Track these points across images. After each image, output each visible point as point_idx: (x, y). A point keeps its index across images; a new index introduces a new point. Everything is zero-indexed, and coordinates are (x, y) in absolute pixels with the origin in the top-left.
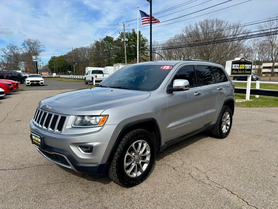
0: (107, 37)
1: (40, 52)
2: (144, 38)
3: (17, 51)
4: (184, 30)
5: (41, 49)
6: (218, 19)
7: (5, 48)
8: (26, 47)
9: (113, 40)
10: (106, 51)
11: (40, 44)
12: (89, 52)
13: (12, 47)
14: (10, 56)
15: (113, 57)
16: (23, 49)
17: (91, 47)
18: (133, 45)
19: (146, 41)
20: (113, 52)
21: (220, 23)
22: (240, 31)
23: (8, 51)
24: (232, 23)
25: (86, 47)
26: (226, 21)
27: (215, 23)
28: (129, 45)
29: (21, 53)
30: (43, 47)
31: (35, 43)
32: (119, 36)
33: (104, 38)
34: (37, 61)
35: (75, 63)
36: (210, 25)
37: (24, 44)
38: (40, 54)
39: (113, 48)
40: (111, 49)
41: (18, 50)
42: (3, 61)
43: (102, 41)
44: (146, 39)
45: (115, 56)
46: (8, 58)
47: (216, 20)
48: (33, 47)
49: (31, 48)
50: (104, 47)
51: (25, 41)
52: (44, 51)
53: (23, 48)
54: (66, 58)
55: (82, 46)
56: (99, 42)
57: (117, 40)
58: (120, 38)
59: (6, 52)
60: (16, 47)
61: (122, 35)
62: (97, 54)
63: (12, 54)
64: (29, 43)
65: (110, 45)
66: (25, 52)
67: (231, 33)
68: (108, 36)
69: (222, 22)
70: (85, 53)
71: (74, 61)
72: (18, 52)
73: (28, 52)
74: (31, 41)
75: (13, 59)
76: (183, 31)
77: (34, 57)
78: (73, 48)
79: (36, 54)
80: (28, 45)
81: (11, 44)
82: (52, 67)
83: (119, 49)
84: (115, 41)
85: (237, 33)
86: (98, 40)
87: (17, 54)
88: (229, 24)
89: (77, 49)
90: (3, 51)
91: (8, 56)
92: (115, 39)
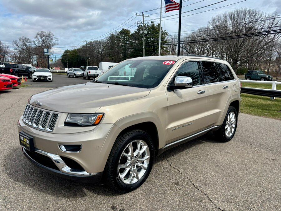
0: (123, 29)
1: (53, 45)
2: (163, 31)
3: (29, 44)
4: (211, 22)
5: (54, 42)
6: (252, 9)
7: (17, 41)
8: (39, 40)
9: (129, 33)
10: (122, 45)
11: (54, 37)
12: (103, 47)
13: (25, 39)
14: (23, 49)
15: (129, 52)
16: (36, 42)
17: (106, 40)
18: (151, 39)
19: (166, 35)
20: (130, 46)
21: (254, 15)
22: (277, 24)
23: (20, 43)
24: (268, 14)
25: (101, 40)
26: (261, 12)
27: (247, 14)
28: (147, 39)
29: (33, 46)
30: (56, 40)
31: (48, 36)
32: (137, 29)
33: (120, 31)
34: (49, 54)
35: (89, 57)
36: (241, 16)
37: (37, 37)
38: (52, 47)
39: (129, 41)
40: (127, 43)
41: (30, 42)
42: (15, 54)
43: (118, 34)
44: (166, 32)
45: (132, 50)
46: (20, 51)
47: (249, 11)
48: (46, 40)
49: (44, 41)
50: (120, 40)
51: (38, 34)
52: (57, 44)
53: (36, 40)
54: (80, 52)
55: (96, 40)
56: (115, 35)
57: (134, 33)
58: (137, 31)
59: (19, 45)
60: (28, 39)
61: (140, 28)
62: (112, 48)
63: (25, 47)
64: (42, 35)
65: (126, 39)
66: (38, 45)
67: (266, 26)
68: (125, 29)
69: (256, 14)
70: (99, 48)
71: (88, 55)
72: (31, 45)
73: (40, 45)
74: (44, 34)
75: (25, 52)
76: (209, 23)
77: (46, 50)
78: (87, 41)
79: (49, 47)
80: (41, 37)
81: (23, 37)
82: (65, 61)
83: (136, 43)
84: (132, 35)
85: (273, 26)
86: (114, 33)
87: (30, 47)
88: (264, 15)
89: (91, 42)
90: (15, 43)
91: (20, 49)
92: (132, 32)
